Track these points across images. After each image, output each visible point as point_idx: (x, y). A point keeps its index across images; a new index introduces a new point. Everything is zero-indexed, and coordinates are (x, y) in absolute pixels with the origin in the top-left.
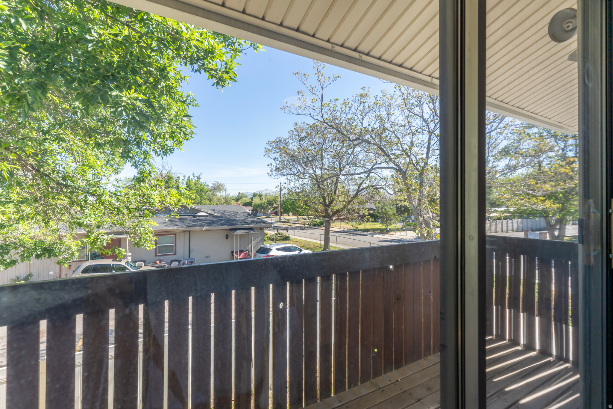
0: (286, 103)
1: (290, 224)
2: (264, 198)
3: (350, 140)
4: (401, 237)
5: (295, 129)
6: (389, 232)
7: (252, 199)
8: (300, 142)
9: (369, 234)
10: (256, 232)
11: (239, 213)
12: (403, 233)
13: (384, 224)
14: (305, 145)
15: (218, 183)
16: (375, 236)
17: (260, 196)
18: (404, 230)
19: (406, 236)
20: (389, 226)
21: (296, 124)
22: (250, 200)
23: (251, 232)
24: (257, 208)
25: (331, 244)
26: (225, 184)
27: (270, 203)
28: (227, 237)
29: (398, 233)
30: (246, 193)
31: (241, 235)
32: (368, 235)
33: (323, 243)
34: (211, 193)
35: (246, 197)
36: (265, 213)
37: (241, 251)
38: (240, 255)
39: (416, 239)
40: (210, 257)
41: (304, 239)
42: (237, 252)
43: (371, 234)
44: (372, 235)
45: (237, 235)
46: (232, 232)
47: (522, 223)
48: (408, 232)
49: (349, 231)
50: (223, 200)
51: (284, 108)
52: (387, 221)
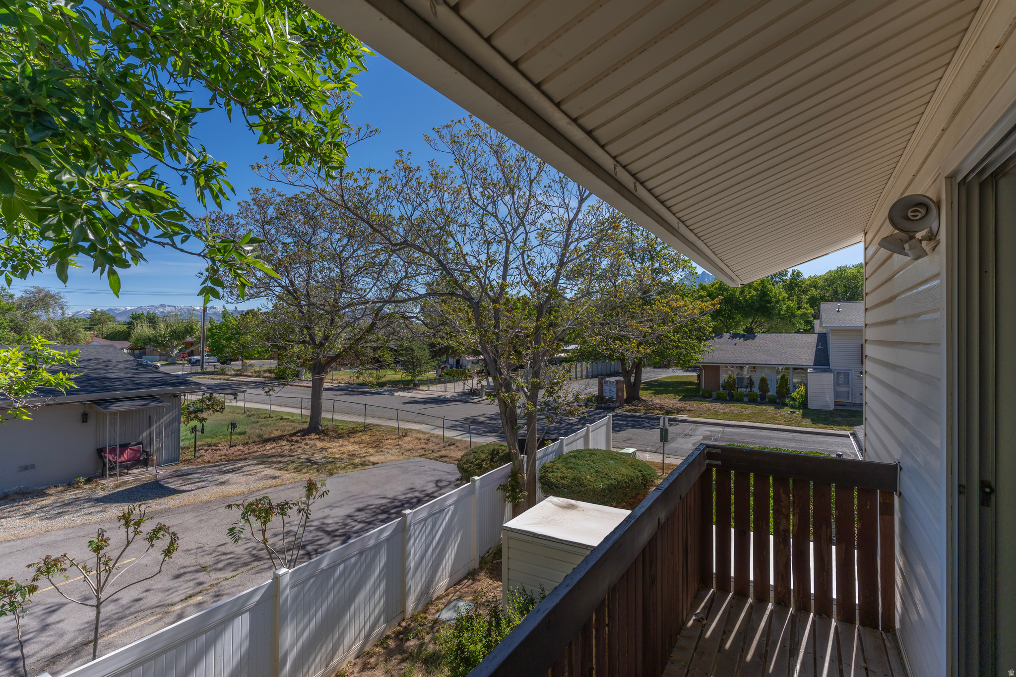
0: (266, 158)
1: (226, 377)
2: (162, 325)
3: (391, 244)
4: (439, 394)
5: (254, 199)
6: (419, 386)
7: (130, 325)
8: (263, 226)
9: (386, 391)
10: (165, 404)
11: (114, 363)
12: (441, 387)
13: (410, 373)
14: (273, 231)
15: (40, 291)
16: (396, 394)
17: (152, 320)
18: (440, 382)
19: (445, 391)
20: (418, 376)
21: (256, 190)
22: (125, 328)
23: (153, 404)
24: (145, 344)
25: (324, 415)
26: (62, 294)
27: (177, 335)
28: (85, 418)
29: (433, 388)
30: (110, 310)
31: (124, 414)
32: (384, 393)
33: (307, 413)
34: (19, 313)
35: (111, 319)
36: (164, 355)
37: (124, 447)
38: (121, 454)
39: (462, 396)
40: (33, 466)
41: (268, 407)
42: (113, 451)
43: (388, 391)
44: (391, 393)
45: (115, 413)
46: (100, 409)
47: (592, 367)
48: (448, 385)
49: (349, 387)
50: (55, 330)
51: (259, 167)
52: (414, 368)
